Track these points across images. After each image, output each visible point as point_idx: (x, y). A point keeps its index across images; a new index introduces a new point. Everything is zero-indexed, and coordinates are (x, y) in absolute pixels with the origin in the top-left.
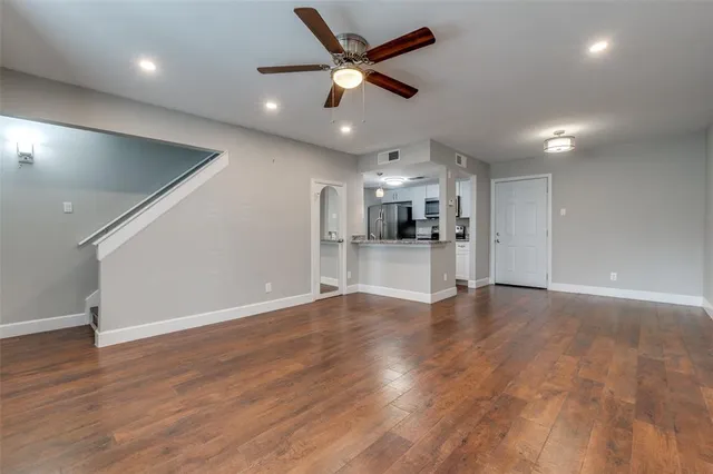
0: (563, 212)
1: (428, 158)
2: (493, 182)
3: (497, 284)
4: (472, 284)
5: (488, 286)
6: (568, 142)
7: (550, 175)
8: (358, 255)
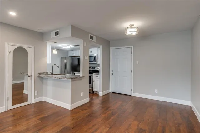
0: (137, 62)
1: (70, 35)
2: (111, 49)
3: (112, 92)
4: (100, 94)
5: (109, 93)
6: (135, 30)
7: (132, 47)
8: (43, 83)
